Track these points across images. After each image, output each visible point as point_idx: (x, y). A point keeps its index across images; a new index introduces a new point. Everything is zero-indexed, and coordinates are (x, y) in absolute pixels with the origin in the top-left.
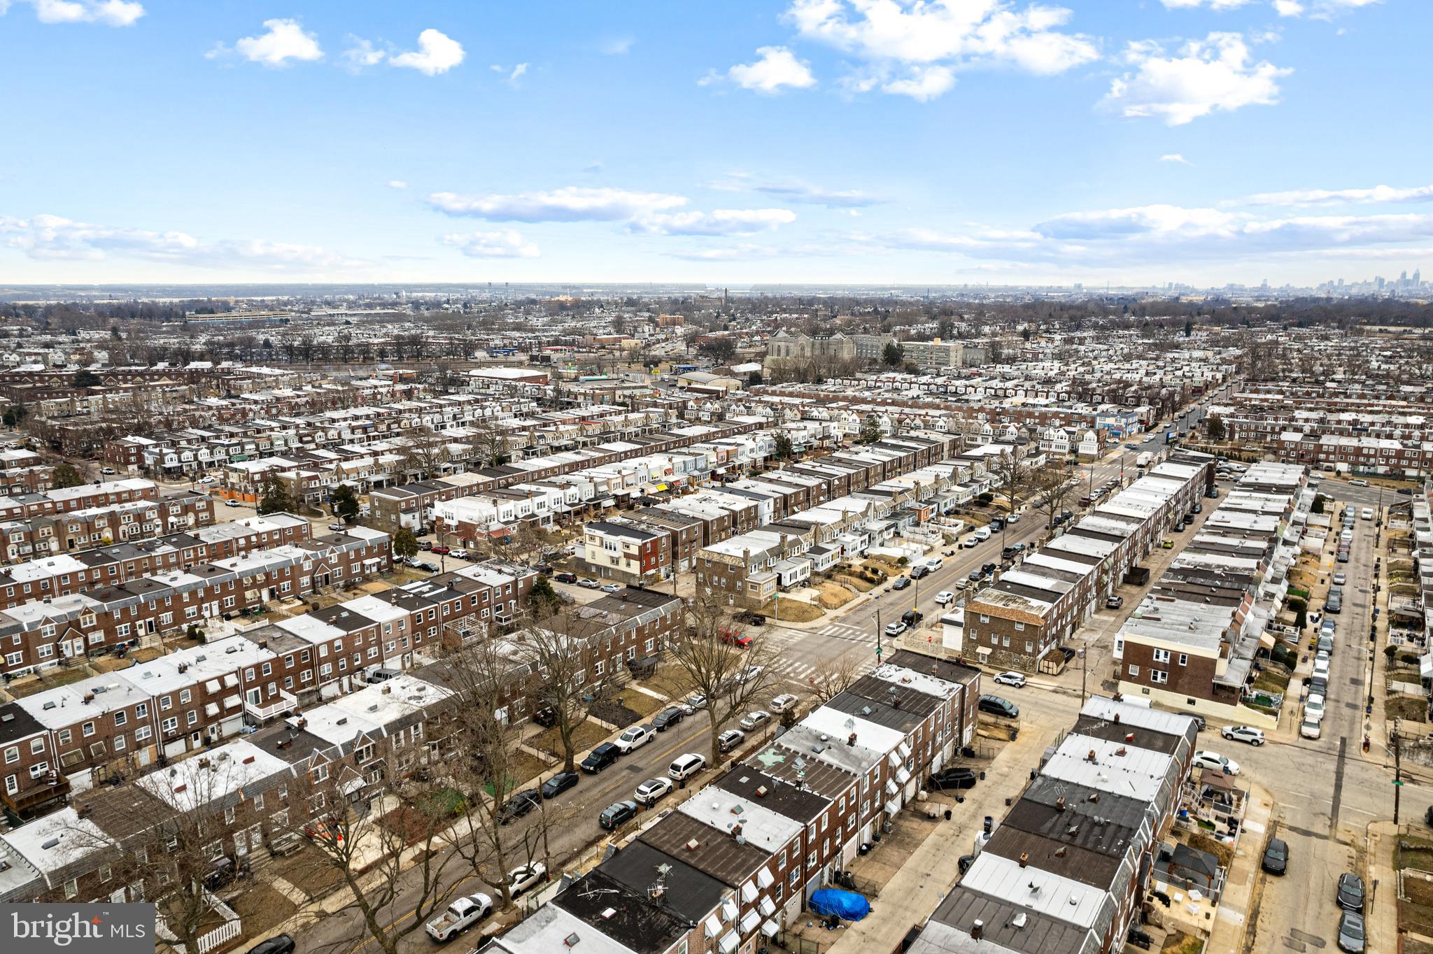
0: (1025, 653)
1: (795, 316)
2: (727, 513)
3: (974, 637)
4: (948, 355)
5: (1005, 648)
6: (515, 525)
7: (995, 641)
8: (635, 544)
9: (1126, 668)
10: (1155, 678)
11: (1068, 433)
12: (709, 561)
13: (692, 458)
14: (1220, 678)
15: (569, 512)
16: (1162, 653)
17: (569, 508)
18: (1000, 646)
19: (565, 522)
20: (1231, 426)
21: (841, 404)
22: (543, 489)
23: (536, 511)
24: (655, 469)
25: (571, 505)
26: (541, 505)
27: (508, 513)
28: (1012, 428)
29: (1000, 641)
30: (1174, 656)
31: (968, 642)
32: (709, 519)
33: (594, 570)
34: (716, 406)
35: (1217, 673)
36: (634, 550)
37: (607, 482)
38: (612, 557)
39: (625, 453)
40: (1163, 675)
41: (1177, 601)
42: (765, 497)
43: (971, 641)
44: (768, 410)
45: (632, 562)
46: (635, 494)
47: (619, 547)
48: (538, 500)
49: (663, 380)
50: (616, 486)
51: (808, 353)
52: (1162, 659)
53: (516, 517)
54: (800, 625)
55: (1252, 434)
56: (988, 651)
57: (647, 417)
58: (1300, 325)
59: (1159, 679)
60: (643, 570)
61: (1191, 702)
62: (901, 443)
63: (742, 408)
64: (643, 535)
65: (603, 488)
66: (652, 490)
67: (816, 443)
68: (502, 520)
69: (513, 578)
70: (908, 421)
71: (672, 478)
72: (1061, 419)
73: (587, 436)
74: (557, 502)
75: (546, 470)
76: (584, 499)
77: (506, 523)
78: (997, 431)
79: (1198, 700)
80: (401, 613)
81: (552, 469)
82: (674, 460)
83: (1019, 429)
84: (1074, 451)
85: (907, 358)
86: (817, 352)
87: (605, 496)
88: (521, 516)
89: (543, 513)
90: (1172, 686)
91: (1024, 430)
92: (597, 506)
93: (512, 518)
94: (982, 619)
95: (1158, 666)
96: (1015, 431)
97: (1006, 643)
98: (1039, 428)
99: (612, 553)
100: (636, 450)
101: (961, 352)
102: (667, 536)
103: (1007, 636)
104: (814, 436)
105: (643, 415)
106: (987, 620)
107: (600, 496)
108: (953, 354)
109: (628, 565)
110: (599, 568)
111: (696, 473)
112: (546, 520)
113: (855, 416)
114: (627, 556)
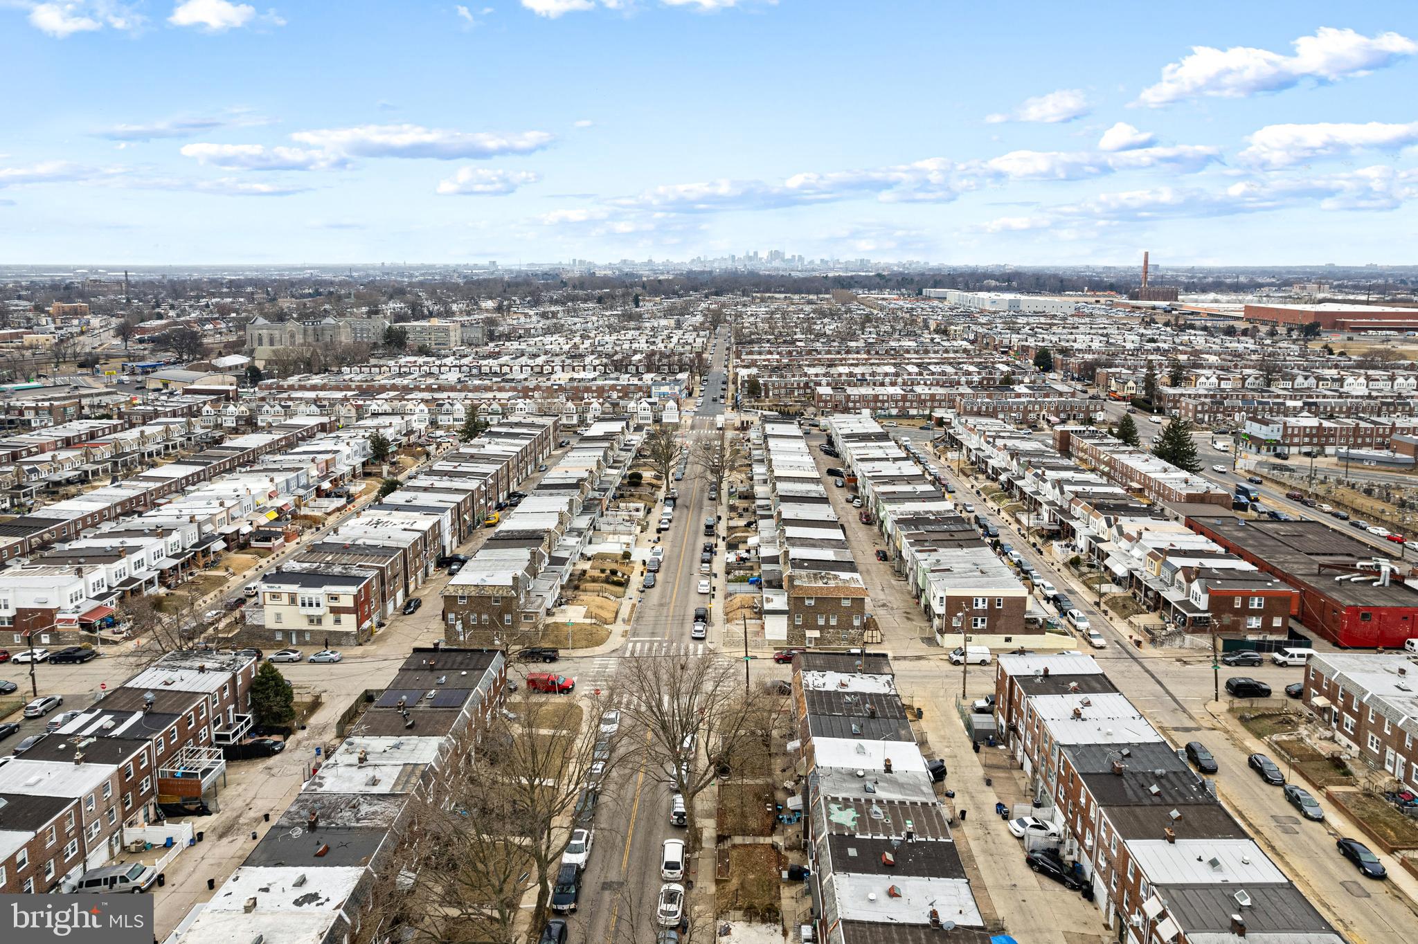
0: (853, 627)
1: (230, 300)
2: (418, 535)
3: (799, 622)
4: (448, 335)
5: (833, 627)
6: (112, 598)
7: (821, 622)
8: (347, 595)
9: (949, 622)
10: (976, 625)
11: (650, 403)
12: (462, 598)
13: (292, 475)
14: (1030, 612)
15: (175, 568)
16: (980, 601)
17: (175, 562)
18: (827, 626)
19: (171, 581)
20: (765, 385)
21: (392, 394)
22: (131, 542)
23: (135, 574)
24: (260, 494)
25: (175, 556)
26: (139, 564)
27: (99, 584)
28: (595, 404)
29: (827, 620)
30: (992, 601)
31: (792, 626)
32: (406, 546)
33: (279, 637)
34: (243, 408)
35: (1028, 608)
36: (347, 602)
37: (211, 519)
38: (308, 616)
39: (186, 478)
40: (983, 621)
41: (941, 550)
42: (443, 510)
43: (796, 627)
44: (313, 407)
45: (343, 617)
46: (246, 529)
47: (324, 601)
48: (136, 557)
49: (121, 382)
50: (221, 522)
51: (299, 339)
52: (980, 606)
53: (110, 588)
54: (598, 650)
55: (783, 391)
56: (816, 634)
57: (167, 430)
58: (717, 294)
59: (980, 625)
60: (359, 624)
61: (1008, 640)
62: (511, 431)
63: (278, 408)
64: (354, 580)
65: (208, 528)
66: (263, 520)
67: (404, 440)
68: (93, 595)
69: (227, 676)
70: (484, 406)
71: (279, 502)
72: (619, 391)
73: (95, 462)
74: (158, 555)
75: (92, 515)
76: (188, 546)
77: (101, 597)
78: (580, 409)
79: (1013, 637)
80: (103, 772)
81: (100, 512)
82: (276, 481)
83: (602, 404)
84: (657, 421)
85: (411, 339)
86: (311, 339)
87: (212, 538)
88: (115, 584)
89: (143, 574)
90: (991, 630)
91: (607, 405)
92: (206, 553)
93: (105, 590)
94: (807, 602)
95: (977, 613)
96: (598, 406)
97: (833, 622)
98: (622, 403)
99: (314, 611)
100: (198, 474)
101: (459, 331)
102: (376, 576)
103: (834, 614)
104: (399, 432)
105: (161, 428)
106: (813, 603)
107: (205, 540)
108: (452, 334)
109: (338, 621)
110: (287, 633)
111: (301, 492)
112: (150, 582)
113: (422, 406)
114: (336, 611)
